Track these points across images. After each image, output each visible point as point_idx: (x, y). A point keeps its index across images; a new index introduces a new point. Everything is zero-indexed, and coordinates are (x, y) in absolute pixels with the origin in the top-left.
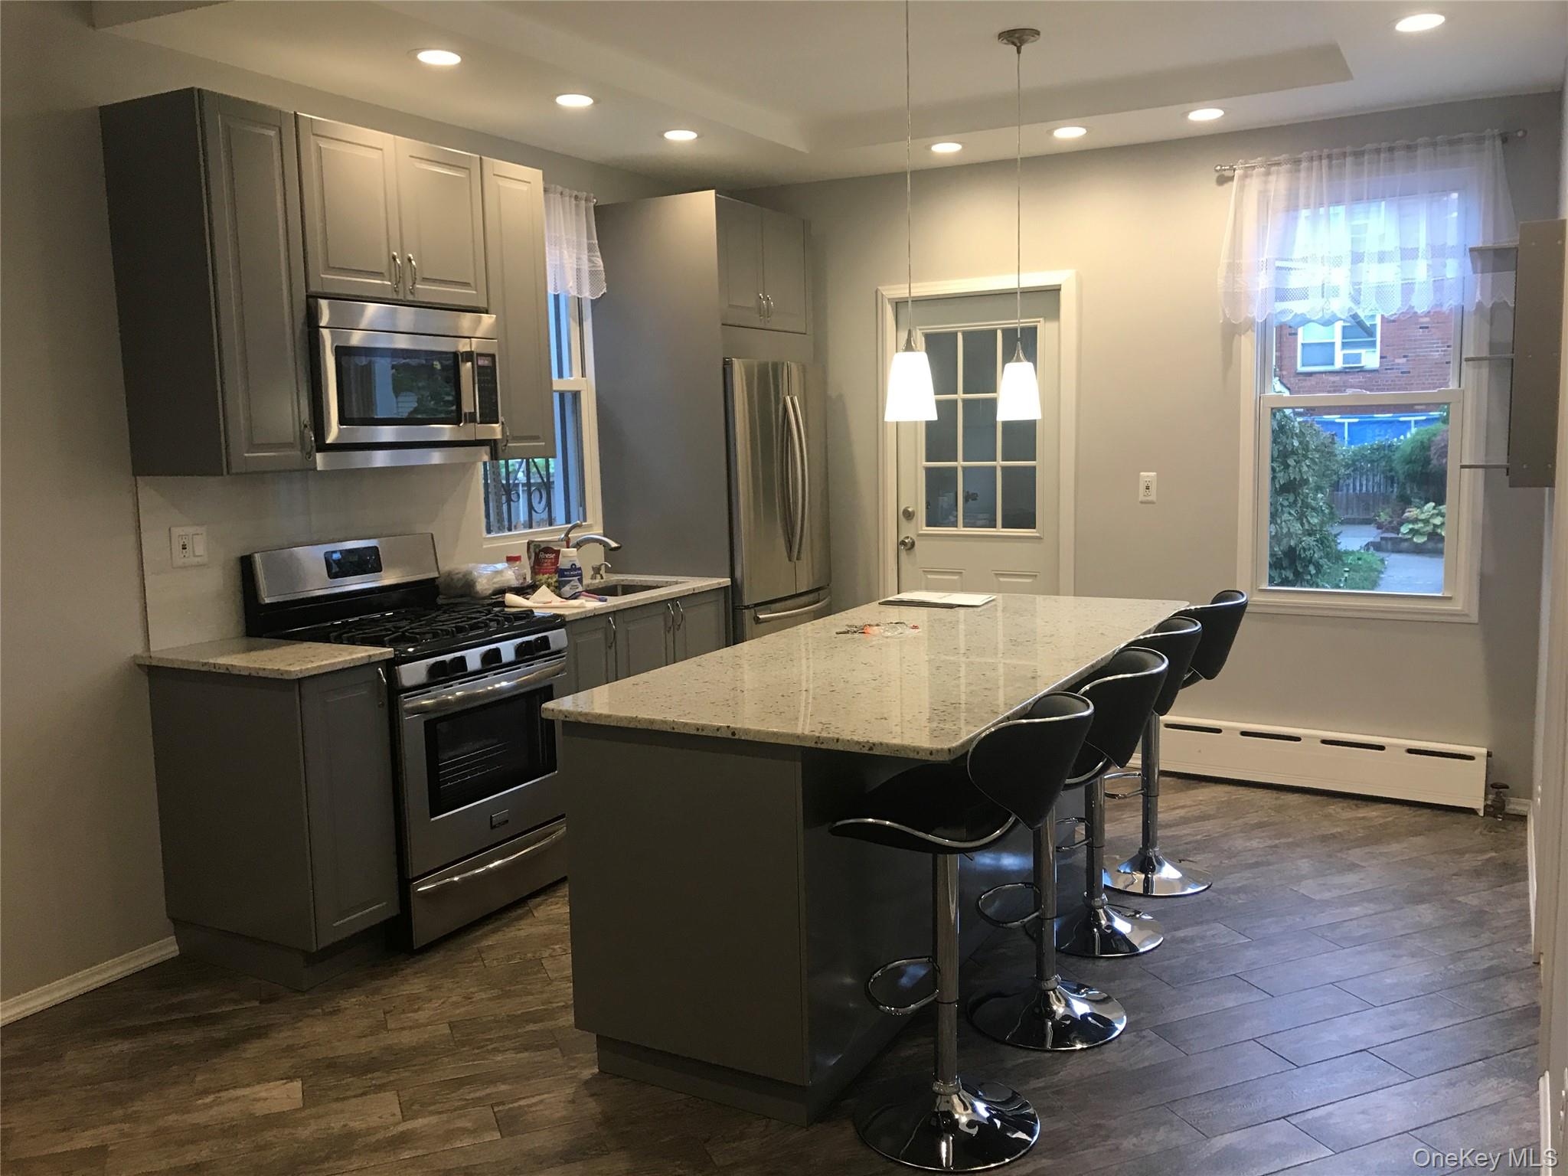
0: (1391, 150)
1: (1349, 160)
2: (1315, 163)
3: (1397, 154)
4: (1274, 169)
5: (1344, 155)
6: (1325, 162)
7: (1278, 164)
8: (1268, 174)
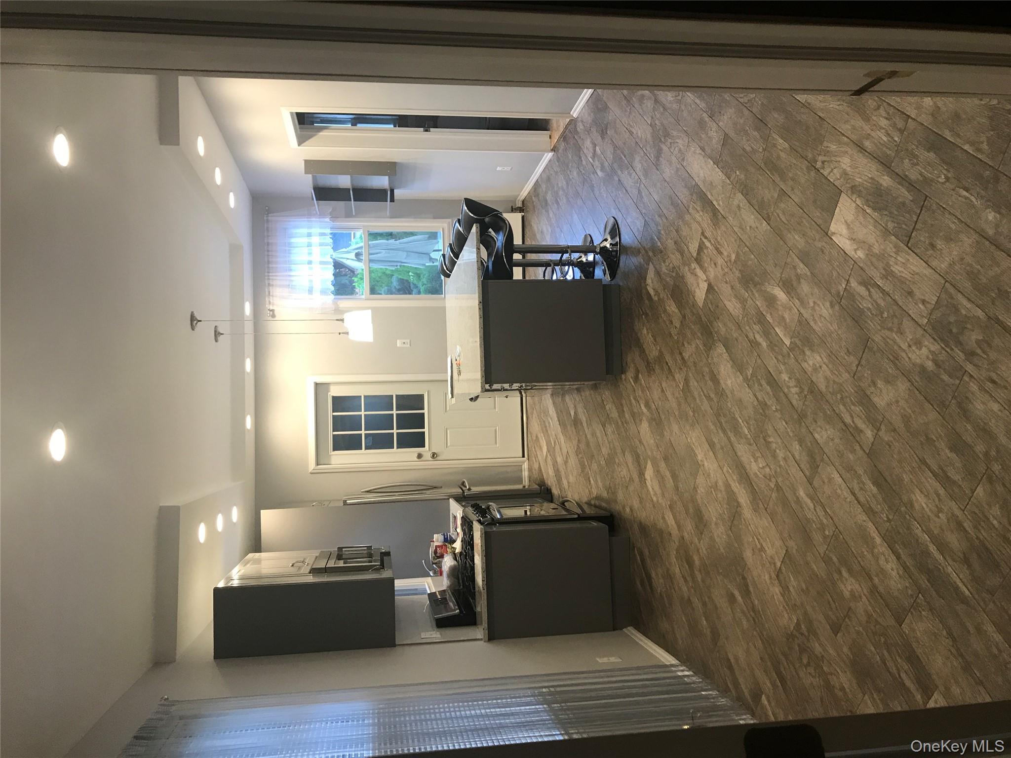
0: (268, 251)
1: (270, 266)
2: (271, 278)
3: (270, 249)
4: (271, 294)
5: (268, 267)
6: (270, 274)
7: (269, 292)
8: (273, 296)
